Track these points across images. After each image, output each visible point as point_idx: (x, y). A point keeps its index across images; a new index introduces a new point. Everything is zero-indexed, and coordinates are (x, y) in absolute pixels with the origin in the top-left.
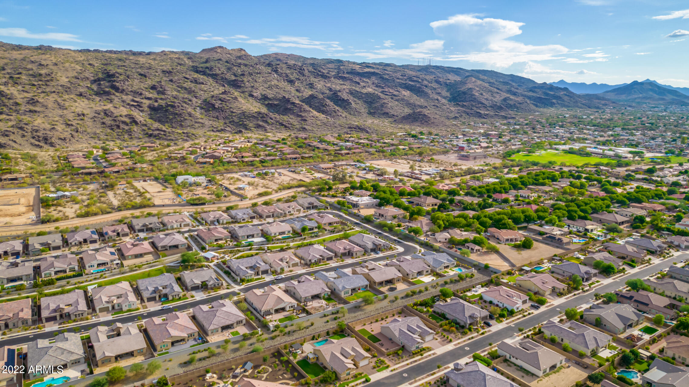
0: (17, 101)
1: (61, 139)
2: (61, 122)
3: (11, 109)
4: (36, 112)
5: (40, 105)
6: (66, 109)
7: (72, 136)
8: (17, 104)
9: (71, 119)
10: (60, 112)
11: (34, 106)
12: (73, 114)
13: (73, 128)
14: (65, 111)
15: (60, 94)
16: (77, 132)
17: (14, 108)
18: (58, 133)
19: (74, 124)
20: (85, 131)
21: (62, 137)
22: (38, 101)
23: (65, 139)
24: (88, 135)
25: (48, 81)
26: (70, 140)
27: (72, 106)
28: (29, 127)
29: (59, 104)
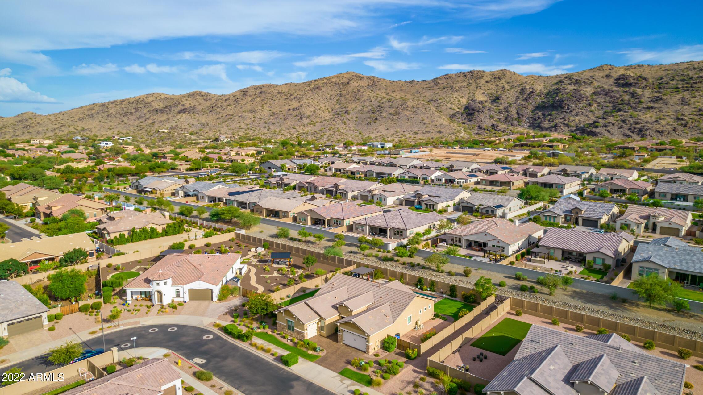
0: (642, 100)
1: (659, 132)
2: (673, 116)
3: (631, 107)
4: (652, 108)
5: (661, 102)
6: (689, 105)
7: (674, 130)
8: (640, 102)
9: (686, 114)
10: (679, 108)
11: (654, 103)
12: (693, 110)
13: (683, 122)
14: (685, 107)
15: (693, 92)
16: (685, 126)
17: (634, 105)
18: (659, 126)
19: (686, 118)
20: (696, 127)
21: (661, 130)
22: (661, 99)
23: (663, 132)
24: (698, 131)
25: (696, 83)
26: (668, 134)
27: (698, 102)
28: (631, 120)
29: (682, 101)
